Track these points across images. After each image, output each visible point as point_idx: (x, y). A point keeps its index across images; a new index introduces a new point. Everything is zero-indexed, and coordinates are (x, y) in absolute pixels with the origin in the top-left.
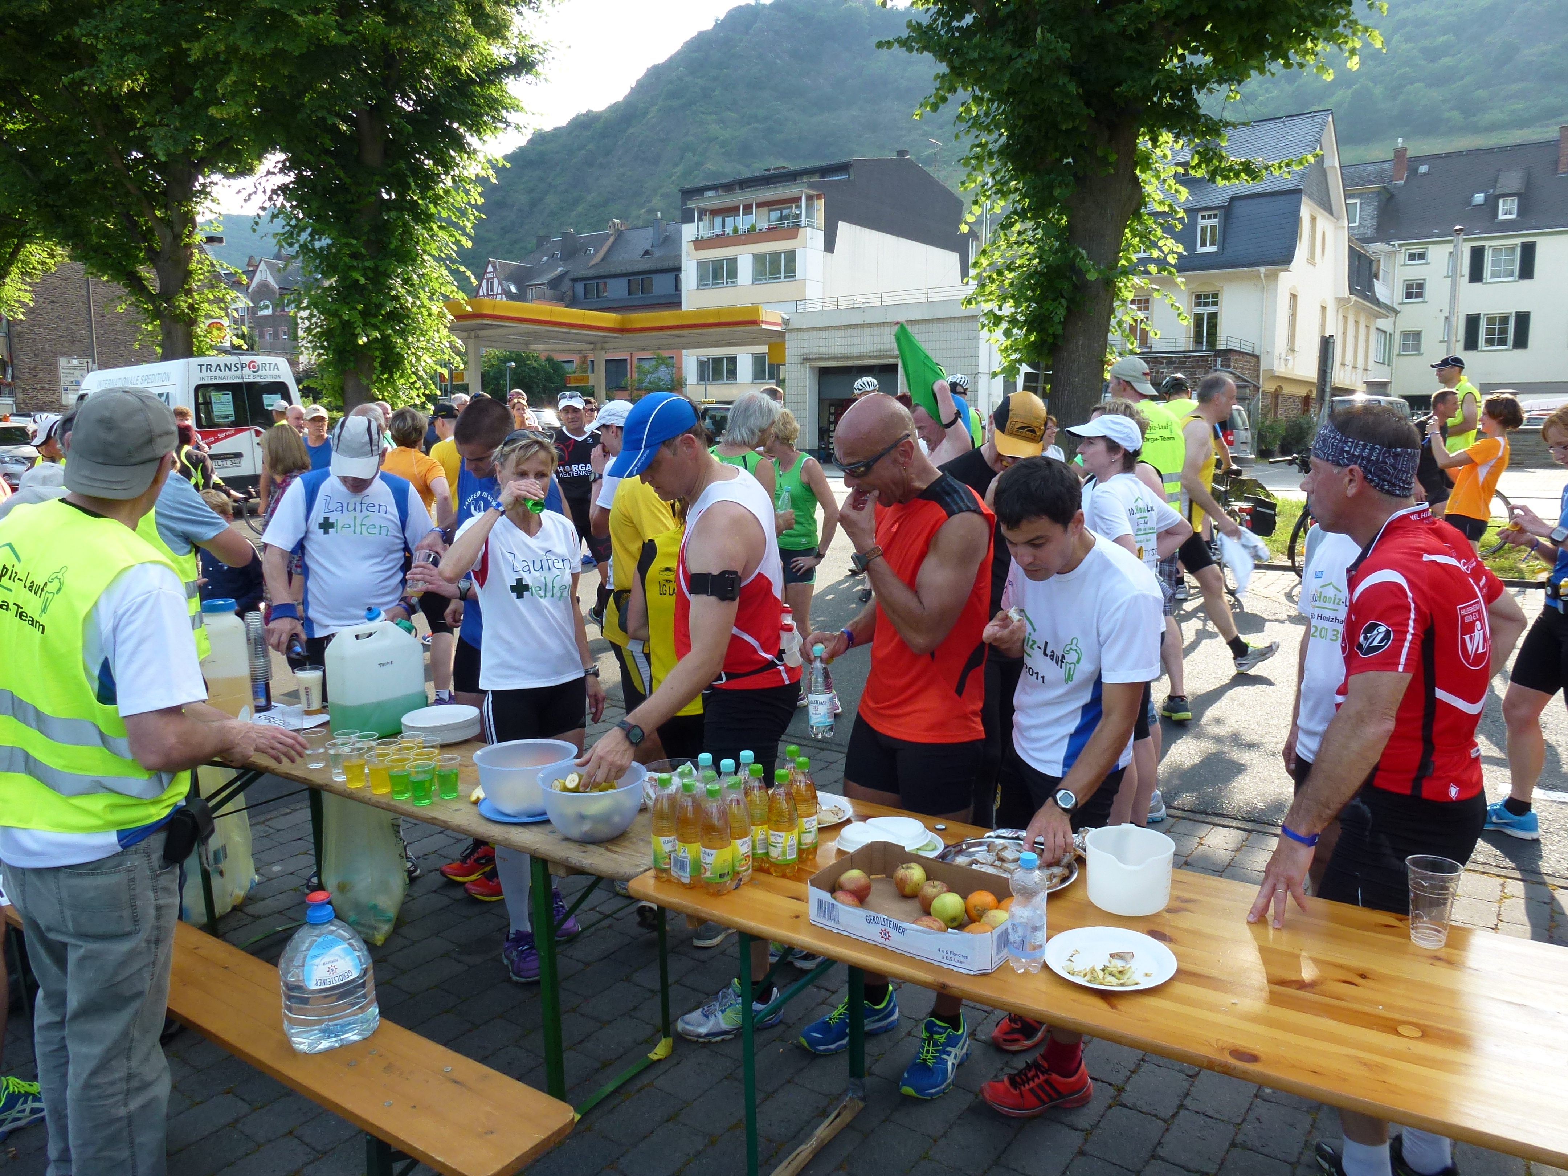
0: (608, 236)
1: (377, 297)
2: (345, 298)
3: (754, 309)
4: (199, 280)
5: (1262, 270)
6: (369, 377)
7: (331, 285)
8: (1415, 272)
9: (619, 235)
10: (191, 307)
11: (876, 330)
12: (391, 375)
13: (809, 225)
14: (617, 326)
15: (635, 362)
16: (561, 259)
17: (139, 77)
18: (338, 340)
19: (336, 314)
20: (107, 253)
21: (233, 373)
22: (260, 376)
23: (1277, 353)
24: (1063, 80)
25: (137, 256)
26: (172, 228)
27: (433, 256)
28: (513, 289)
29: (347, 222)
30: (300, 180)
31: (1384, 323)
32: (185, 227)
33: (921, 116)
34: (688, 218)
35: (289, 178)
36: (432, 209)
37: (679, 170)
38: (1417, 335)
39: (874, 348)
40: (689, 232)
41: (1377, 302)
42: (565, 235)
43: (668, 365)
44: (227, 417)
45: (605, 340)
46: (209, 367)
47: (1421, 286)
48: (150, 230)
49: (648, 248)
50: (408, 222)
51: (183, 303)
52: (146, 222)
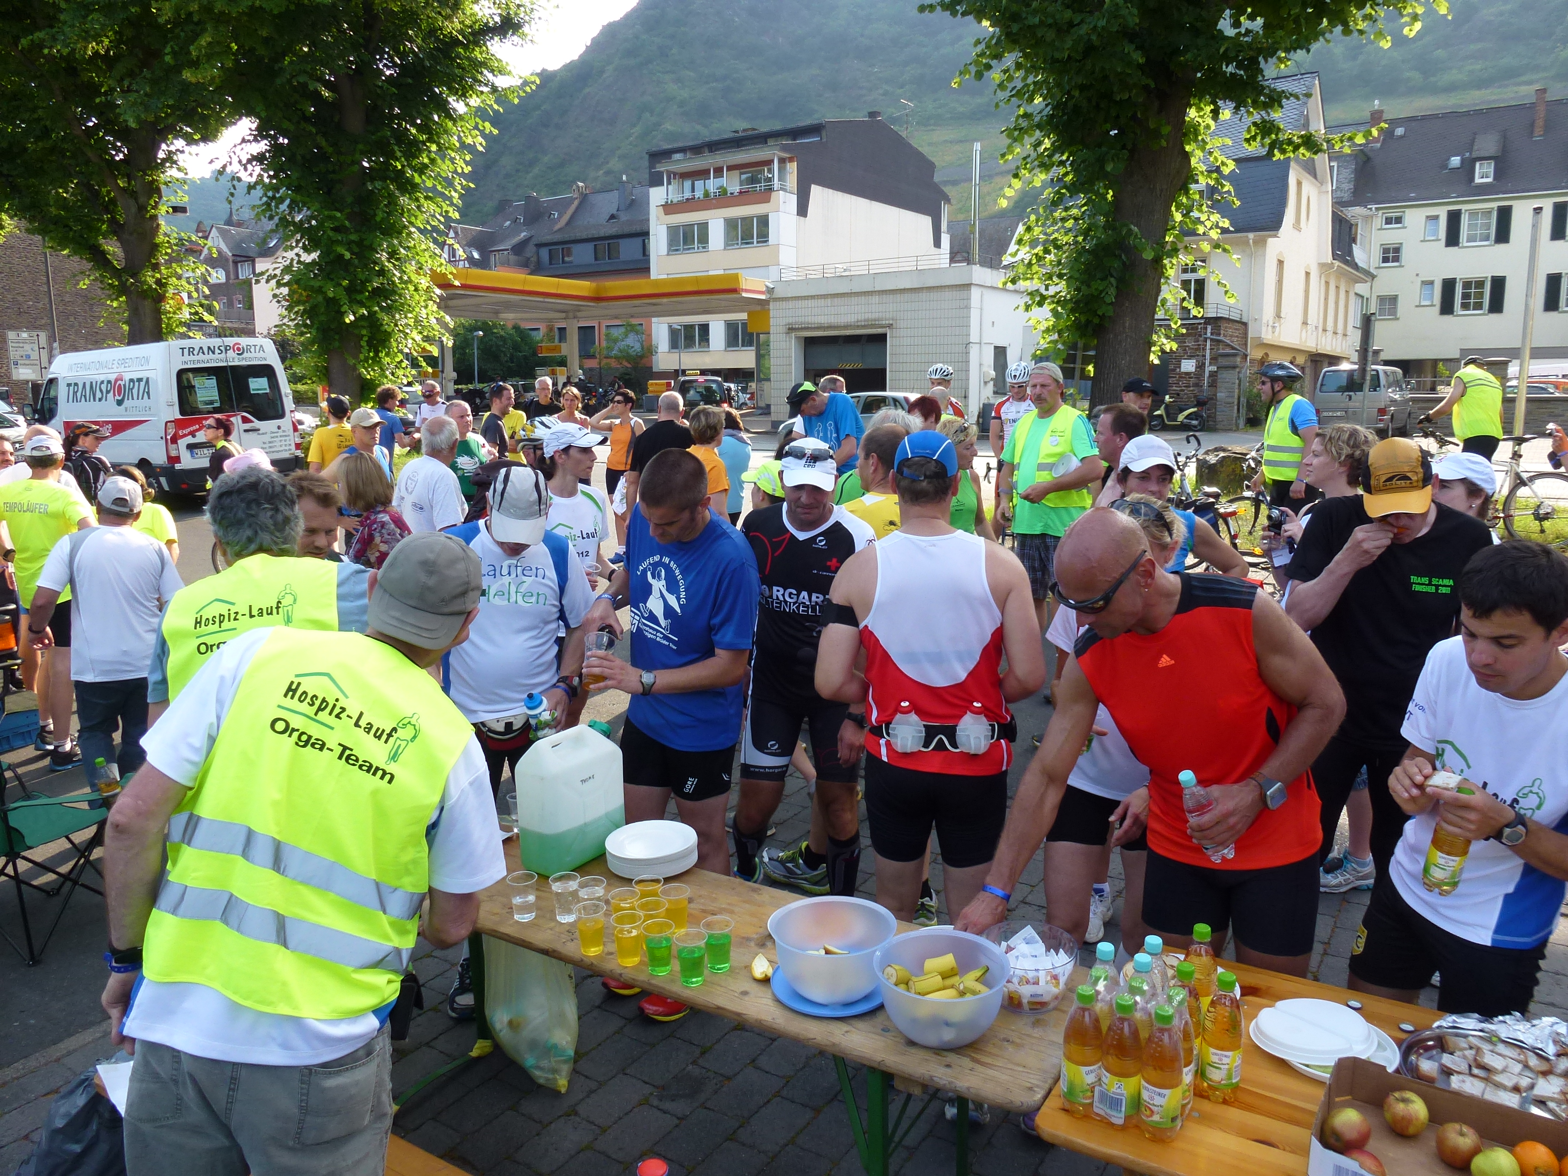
0: (572, 200)
1: (363, 272)
2: (328, 274)
3: (736, 278)
4: (166, 254)
5: (1251, 235)
6: (356, 357)
7: (314, 260)
8: (1392, 236)
9: (584, 198)
10: (158, 282)
11: (863, 299)
12: (377, 353)
13: (782, 189)
14: (591, 295)
15: (604, 329)
16: (525, 224)
17: (104, 39)
18: (323, 318)
19: (320, 290)
20: (66, 226)
21: (216, 356)
22: (245, 359)
23: (1264, 321)
24: (1129, 48)
25: (99, 229)
26: (136, 199)
27: (419, 229)
28: (476, 255)
29: (329, 192)
30: (276, 148)
31: (1362, 288)
32: (150, 198)
33: (960, 84)
34: (656, 181)
35: (262, 146)
36: (417, 179)
37: (637, 130)
38: (1394, 299)
39: (861, 317)
40: (657, 196)
41: (1356, 267)
42: (528, 198)
43: (637, 333)
44: (212, 402)
45: (578, 309)
46: (191, 350)
47: (1397, 250)
48: (113, 201)
49: (615, 212)
50: (394, 193)
51: (150, 278)
52: (109, 192)
